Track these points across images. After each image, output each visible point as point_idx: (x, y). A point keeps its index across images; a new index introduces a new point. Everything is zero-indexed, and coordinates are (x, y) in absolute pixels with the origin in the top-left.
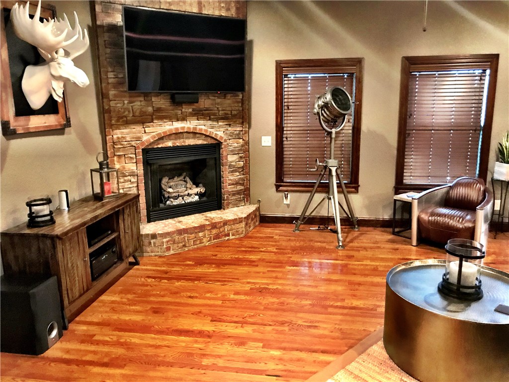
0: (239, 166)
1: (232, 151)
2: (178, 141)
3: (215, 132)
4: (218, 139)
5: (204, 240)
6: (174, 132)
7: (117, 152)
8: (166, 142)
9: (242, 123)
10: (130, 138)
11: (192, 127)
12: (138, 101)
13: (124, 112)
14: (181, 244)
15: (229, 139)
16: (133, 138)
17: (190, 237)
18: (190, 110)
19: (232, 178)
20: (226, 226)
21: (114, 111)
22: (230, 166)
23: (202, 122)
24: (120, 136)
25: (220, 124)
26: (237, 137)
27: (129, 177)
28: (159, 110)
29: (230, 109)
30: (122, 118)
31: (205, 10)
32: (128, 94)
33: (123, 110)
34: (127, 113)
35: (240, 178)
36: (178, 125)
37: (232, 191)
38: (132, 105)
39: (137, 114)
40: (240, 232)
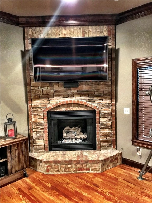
0: (108, 125)
1: (103, 115)
2: (69, 108)
3: (91, 104)
4: (93, 108)
5: (71, 170)
6: (65, 103)
7: (34, 113)
8: (62, 108)
9: (111, 99)
10: (41, 106)
11: (76, 100)
12: (46, 87)
13: (38, 92)
14: (56, 170)
15: (102, 108)
16: (42, 106)
17: (62, 166)
18: (76, 91)
19: (103, 132)
20: (87, 164)
21: (33, 92)
22: (102, 125)
23: (83, 98)
24: (35, 105)
25: (95, 99)
26: (107, 107)
27: (40, 126)
28: (57, 91)
29: (102, 90)
30: (37, 95)
31: (86, 35)
32: (41, 83)
33: (37, 92)
34: (39, 93)
35: (109, 133)
36: (68, 100)
37: (103, 140)
38: (42, 89)
39: (45, 93)
40: (97, 169)
